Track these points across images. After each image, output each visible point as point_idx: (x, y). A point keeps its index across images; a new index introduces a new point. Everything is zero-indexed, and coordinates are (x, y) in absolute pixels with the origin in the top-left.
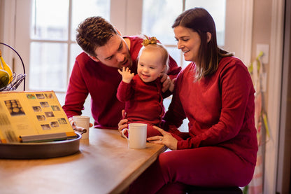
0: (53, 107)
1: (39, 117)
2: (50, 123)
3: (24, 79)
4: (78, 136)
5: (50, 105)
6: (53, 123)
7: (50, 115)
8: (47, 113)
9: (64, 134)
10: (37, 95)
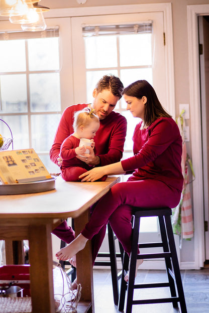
0: (35, 159)
1: (26, 166)
2: (34, 170)
3: (12, 141)
4: (53, 178)
5: (32, 158)
6: (36, 170)
7: (33, 165)
8: (31, 164)
9: (45, 177)
10: (23, 152)
